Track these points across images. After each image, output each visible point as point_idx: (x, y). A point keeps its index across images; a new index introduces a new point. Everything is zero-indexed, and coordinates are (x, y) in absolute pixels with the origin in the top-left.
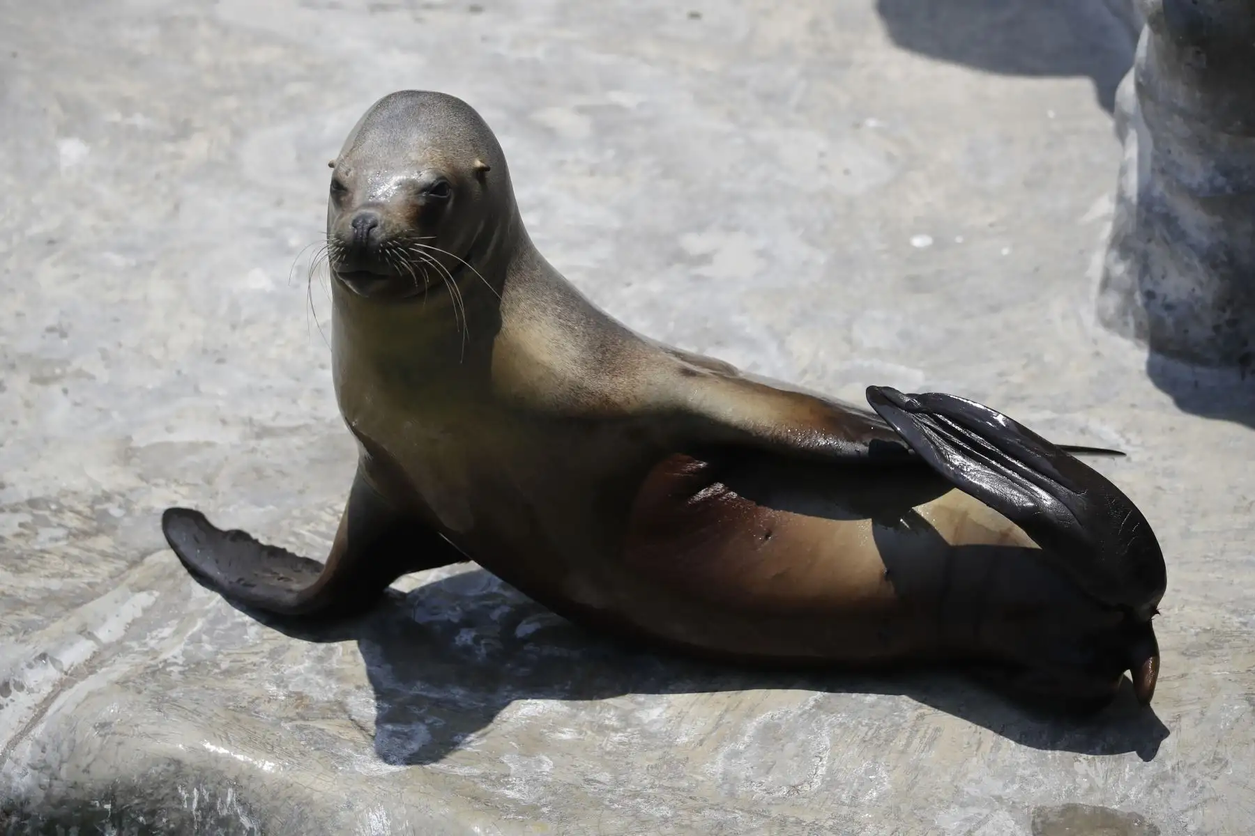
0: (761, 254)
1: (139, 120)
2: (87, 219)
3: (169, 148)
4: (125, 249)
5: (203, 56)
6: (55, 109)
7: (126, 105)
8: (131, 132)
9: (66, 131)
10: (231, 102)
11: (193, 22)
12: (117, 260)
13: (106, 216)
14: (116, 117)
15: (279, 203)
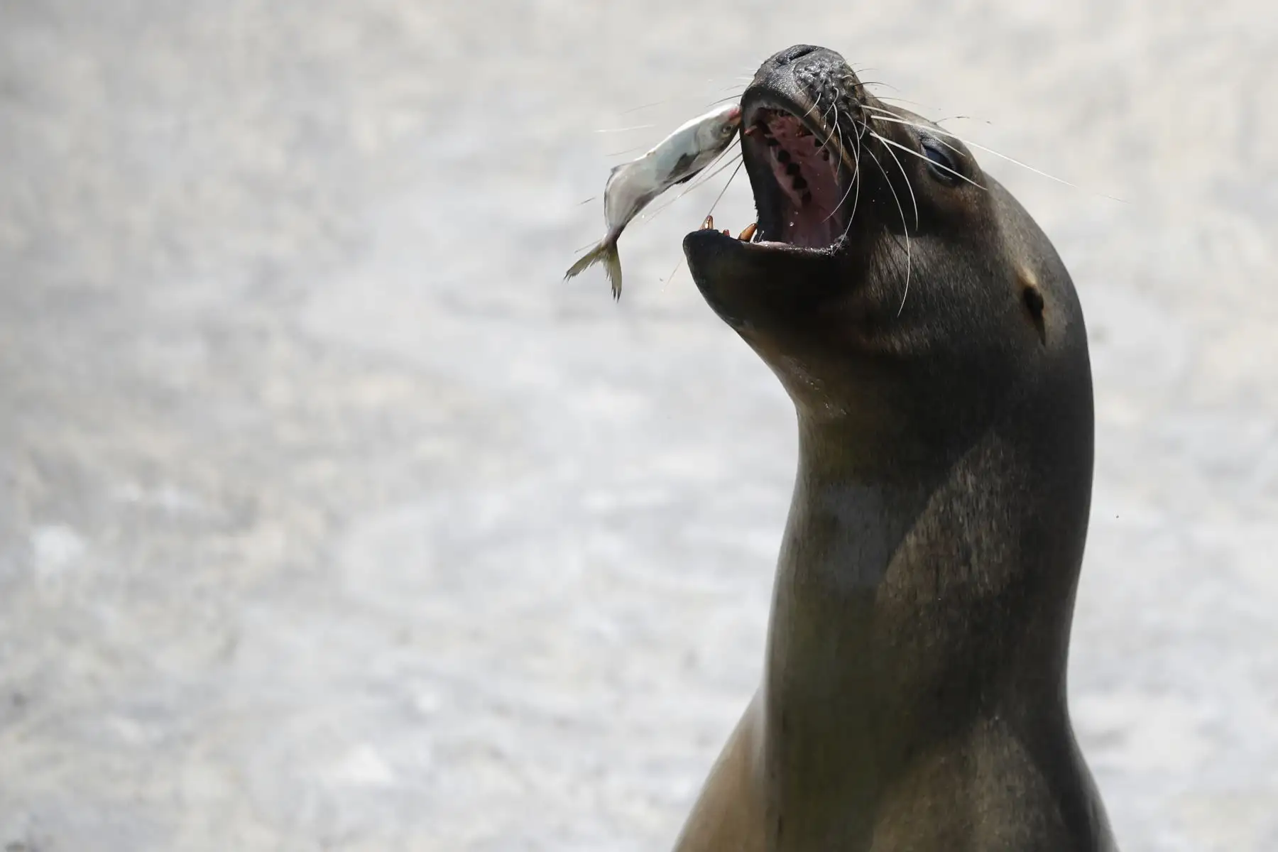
0: (1210, 731)
1: (170, 497)
2: (79, 662)
3: (220, 544)
4: (146, 713)
5: (278, 392)
6: (28, 477)
7: (148, 473)
8: (155, 517)
9: (46, 512)
10: (324, 470)
11: (262, 335)
12: (129, 730)
13: (112, 656)
14: (131, 491)
15: (403, 638)
